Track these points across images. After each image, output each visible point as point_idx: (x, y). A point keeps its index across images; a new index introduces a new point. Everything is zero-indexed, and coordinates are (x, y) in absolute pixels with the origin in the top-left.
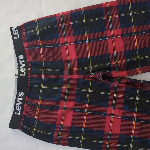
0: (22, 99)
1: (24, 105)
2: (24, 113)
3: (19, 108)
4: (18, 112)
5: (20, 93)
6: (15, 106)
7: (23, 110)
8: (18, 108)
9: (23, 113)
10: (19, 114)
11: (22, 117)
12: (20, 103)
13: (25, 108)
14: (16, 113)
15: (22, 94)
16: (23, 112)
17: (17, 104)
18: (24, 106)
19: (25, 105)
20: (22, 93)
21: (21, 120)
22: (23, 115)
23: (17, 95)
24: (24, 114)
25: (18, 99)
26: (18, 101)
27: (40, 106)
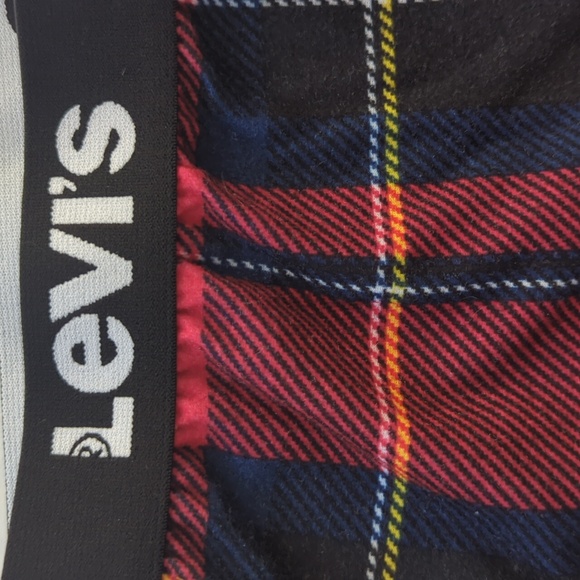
0: (118, 210)
1: (175, 295)
2: (195, 409)
3: (108, 352)
4: (94, 410)
5: (71, 120)
6: (38, 331)
7: (175, 375)
8: (78, 354)
9: (175, 412)
10: (119, 438)
11: (175, 487)
12: (113, 273)
13: (190, 332)
14: (64, 440)
15: (114, 138)
16: (175, 395)
17: (64, 298)
18: (176, 312)
19: (194, 286)
20: (112, 117)
21: (170, 525)
22: (186, 451)
23: (41, 162)
24: (192, 426)
25: (66, 211)
26: (60, 242)
27: (418, 267)
